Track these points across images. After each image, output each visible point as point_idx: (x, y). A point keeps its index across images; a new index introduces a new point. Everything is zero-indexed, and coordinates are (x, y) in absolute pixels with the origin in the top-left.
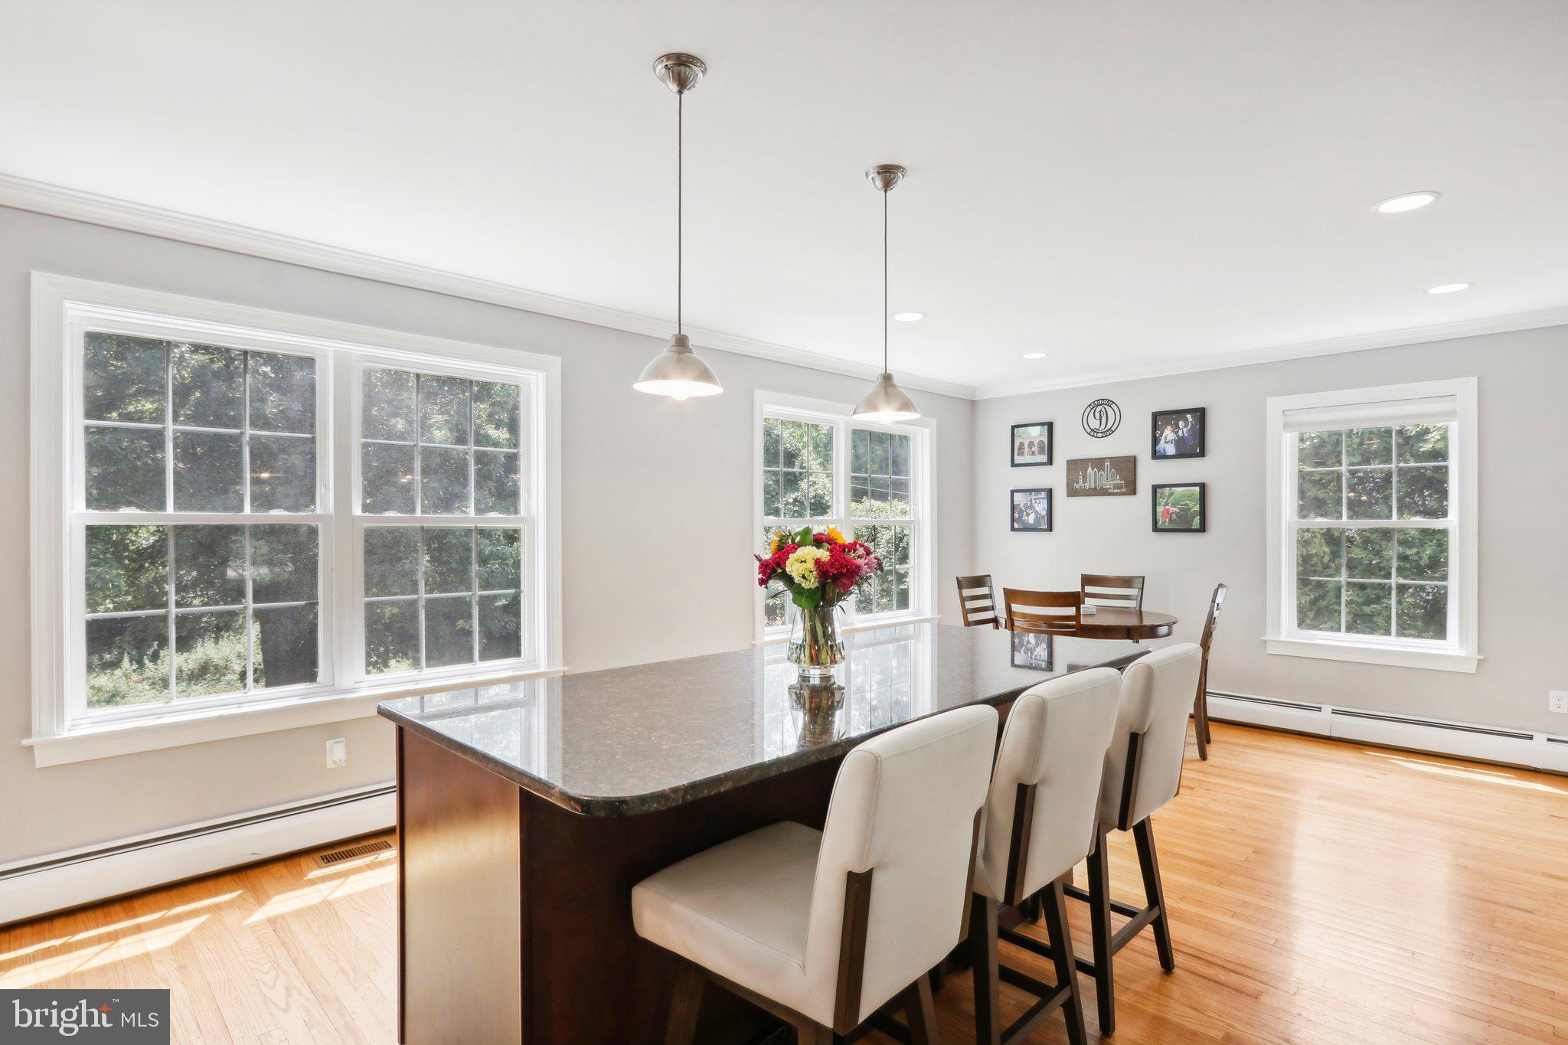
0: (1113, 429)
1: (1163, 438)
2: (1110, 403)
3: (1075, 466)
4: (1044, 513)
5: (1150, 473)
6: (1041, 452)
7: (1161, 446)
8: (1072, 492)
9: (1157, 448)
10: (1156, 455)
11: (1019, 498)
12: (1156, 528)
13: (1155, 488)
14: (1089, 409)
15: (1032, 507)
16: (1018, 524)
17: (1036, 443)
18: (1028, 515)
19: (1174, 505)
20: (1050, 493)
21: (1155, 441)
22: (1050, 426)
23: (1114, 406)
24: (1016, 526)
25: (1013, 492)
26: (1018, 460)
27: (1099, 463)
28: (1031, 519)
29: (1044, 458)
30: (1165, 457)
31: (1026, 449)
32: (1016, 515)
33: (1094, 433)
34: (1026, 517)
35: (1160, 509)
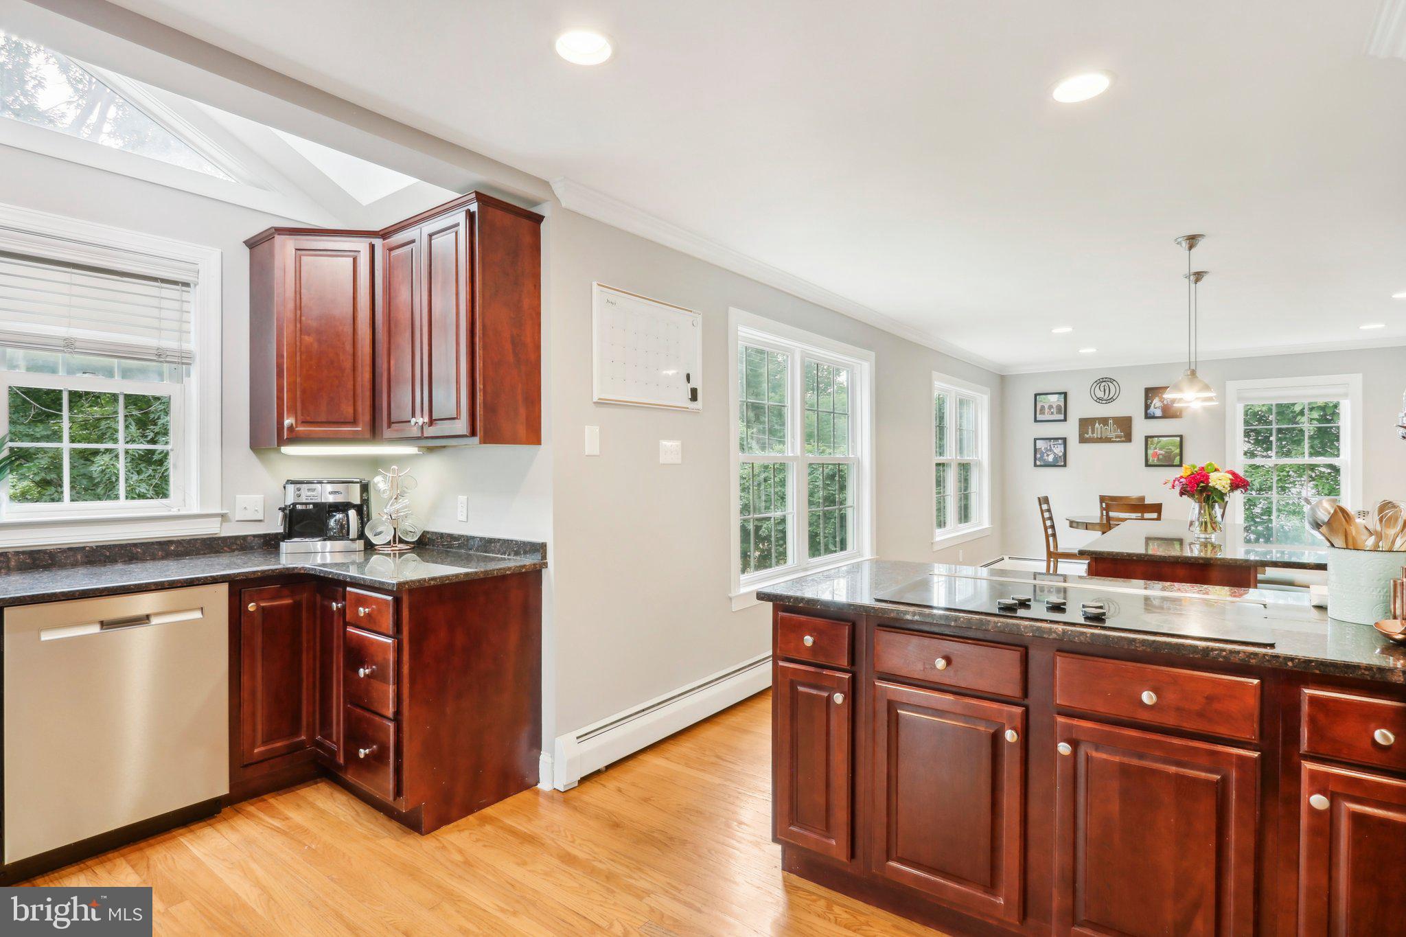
0: (1114, 398)
1: (1152, 405)
2: (1112, 380)
3: (1085, 423)
4: (1061, 454)
5: (1141, 428)
6: (1059, 412)
7: (1151, 410)
8: (1083, 440)
9: (1148, 411)
10: (1148, 416)
11: (1040, 444)
12: (1147, 465)
13: (1147, 438)
14: (1096, 384)
15: (1051, 450)
16: (1039, 461)
17: (1054, 407)
18: (1048, 455)
19: (1160, 449)
20: (1065, 440)
21: (1147, 407)
22: (1065, 394)
23: (1114, 383)
24: (1038, 463)
25: (1035, 440)
26: (1039, 417)
27: (1104, 421)
28: (1051, 458)
29: (1062, 417)
30: (1154, 417)
31: (1047, 410)
32: (1038, 456)
33: (1099, 400)
34: (1046, 458)
35: (1150, 452)
